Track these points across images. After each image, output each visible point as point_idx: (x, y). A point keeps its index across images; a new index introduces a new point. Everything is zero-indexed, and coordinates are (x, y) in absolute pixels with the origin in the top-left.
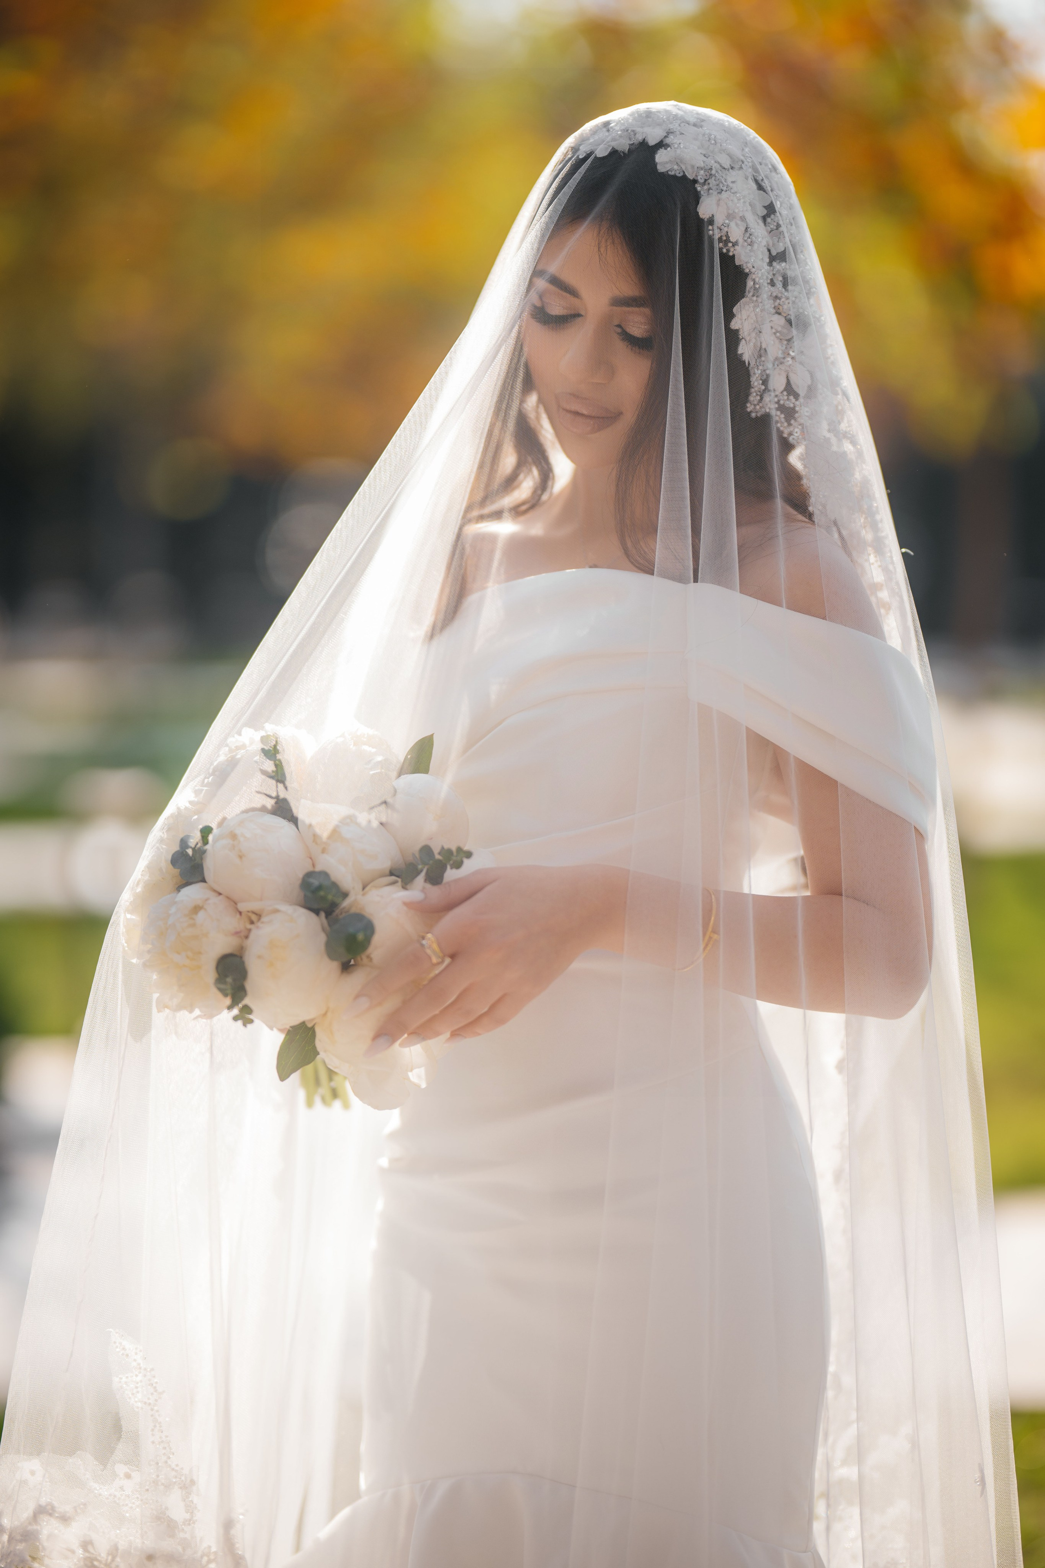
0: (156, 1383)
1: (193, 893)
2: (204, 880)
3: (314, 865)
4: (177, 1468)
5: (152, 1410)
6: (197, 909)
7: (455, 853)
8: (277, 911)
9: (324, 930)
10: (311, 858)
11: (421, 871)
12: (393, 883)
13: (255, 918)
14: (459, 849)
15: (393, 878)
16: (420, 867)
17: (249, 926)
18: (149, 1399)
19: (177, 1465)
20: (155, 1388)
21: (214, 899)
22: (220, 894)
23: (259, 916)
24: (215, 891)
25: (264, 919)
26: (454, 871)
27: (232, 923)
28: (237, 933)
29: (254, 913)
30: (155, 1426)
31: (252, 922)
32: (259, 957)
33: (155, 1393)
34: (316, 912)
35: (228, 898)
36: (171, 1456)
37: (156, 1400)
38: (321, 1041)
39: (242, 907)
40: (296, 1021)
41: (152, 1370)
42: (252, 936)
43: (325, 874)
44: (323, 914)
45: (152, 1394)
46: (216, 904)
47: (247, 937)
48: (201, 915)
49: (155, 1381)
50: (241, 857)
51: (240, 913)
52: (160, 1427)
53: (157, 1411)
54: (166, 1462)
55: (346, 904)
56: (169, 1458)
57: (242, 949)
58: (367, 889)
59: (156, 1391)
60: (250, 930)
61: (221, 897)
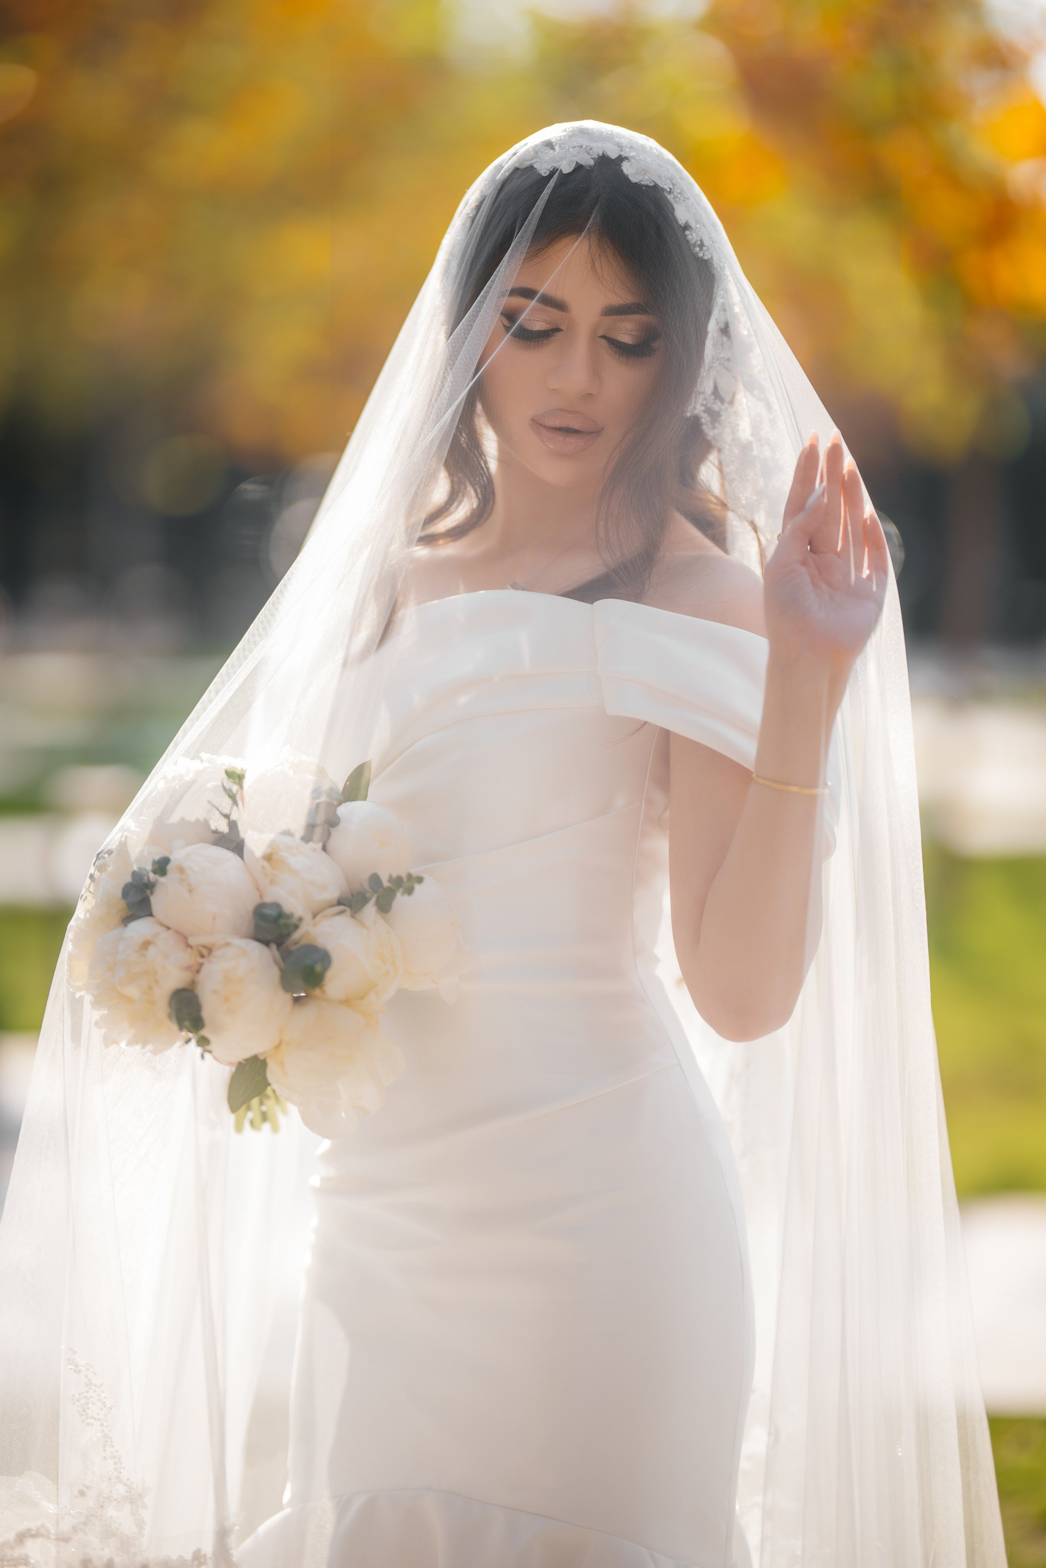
0: (105, 1398)
1: (141, 928)
2: (151, 915)
3: (261, 897)
4: (128, 1483)
5: (102, 1425)
6: (146, 945)
7: (405, 880)
8: (228, 944)
9: (276, 962)
10: (258, 889)
11: (370, 899)
12: (342, 912)
13: (206, 952)
14: (409, 876)
15: (342, 908)
16: (368, 895)
17: (200, 960)
18: (98, 1414)
19: (128, 1480)
20: (104, 1403)
21: (164, 934)
22: (168, 928)
23: (210, 950)
24: (162, 925)
25: (217, 953)
26: (406, 897)
27: (186, 957)
28: (188, 968)
29: (204, 946)
30: (106, 1442)
31: (202, 956)
32: (215, 992)
33: (104, 1408)
34: (266, 943)
35: (178, 932)
36: (122, 1471)
37: (106, 1416)
38: (273, 1073)
39: (192, 941)
40: (248, 1054)
41: (102, 1385)
42: (205, 970)
43: (277, 906)
44: (274, 946)
45: (101, 1409)
46: (165, 940)
47: (198, 971)
48: (152, 949)
49: (104, 1395)
50: (190, 891)
51: (191, 947)
52: (111, 1441)
53: (107, 1426)
54: (118, 1477)
55: (296, 935)
56: (121, 1473)
57: (193, 983)
58: (318, 918)
59: (105, 1406)
60: (201, 965)
61: (170, 932)
